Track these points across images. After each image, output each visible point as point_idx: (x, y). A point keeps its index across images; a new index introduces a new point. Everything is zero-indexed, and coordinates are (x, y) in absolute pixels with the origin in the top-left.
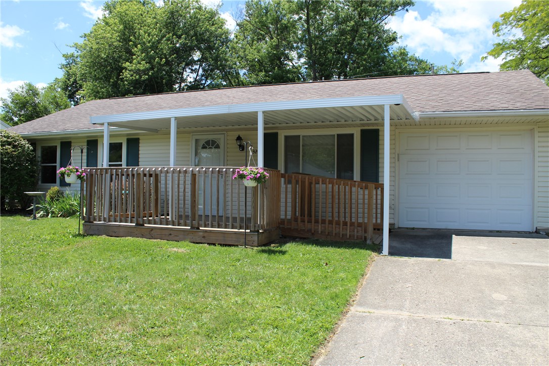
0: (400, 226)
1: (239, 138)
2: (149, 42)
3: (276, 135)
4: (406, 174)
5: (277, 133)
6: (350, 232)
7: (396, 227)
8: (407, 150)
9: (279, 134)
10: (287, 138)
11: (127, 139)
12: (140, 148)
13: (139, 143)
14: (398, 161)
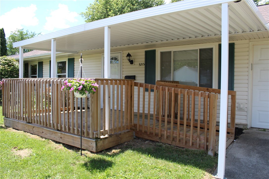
0: (252, 126)
1: (129, 55)
2: (117, 8)
3: (154, 52)
4: (259, 81)
5: (155, 50)
6: (193, 139)
7: (249, 127)
8: (260, 60)
9: (156, 51)
10: (162, 53)
11: (68, 59)
12: (75, 65)
13: (74, 61)
14: (252, 70)
